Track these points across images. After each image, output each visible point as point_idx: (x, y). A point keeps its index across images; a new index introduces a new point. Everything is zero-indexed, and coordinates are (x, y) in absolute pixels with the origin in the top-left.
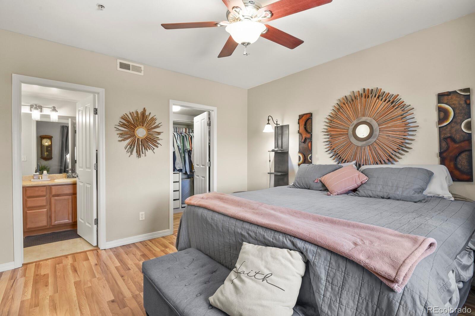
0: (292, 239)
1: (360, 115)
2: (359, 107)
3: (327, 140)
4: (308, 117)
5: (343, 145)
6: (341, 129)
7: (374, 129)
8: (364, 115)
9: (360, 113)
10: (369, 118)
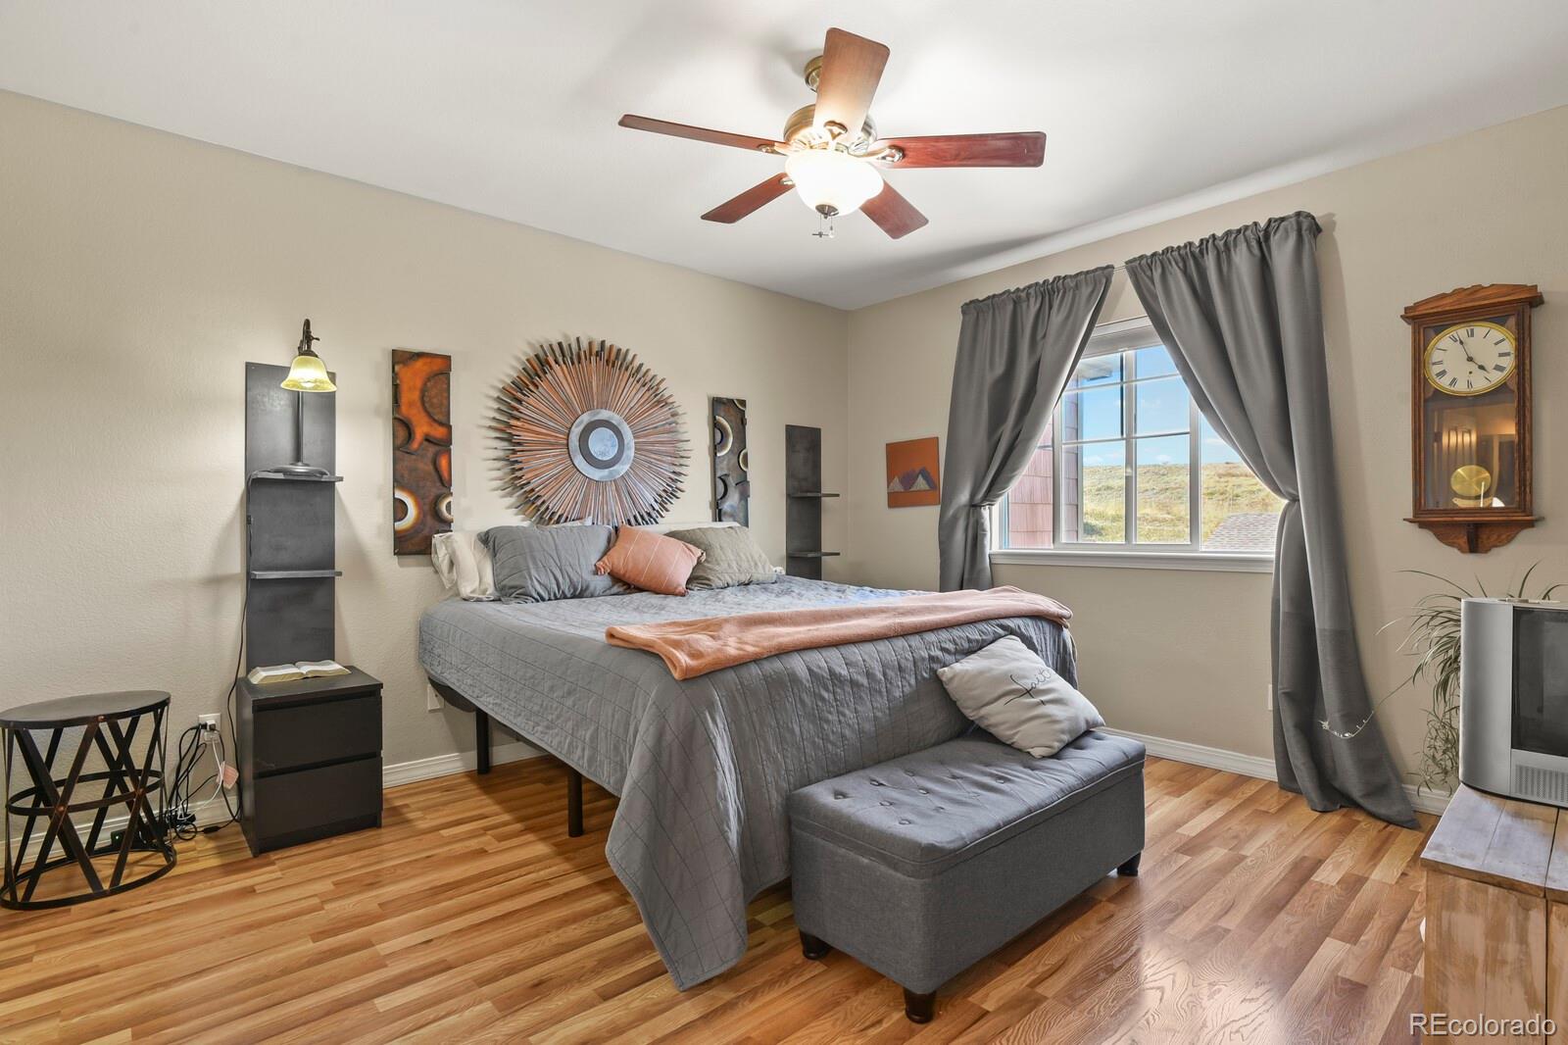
0: (997, 622)
1: (595, 404)
2: (594, 384)
3: (501, 454)
4: (437, 366)
5: (552, 476)
6: (548, 428)
7: (626, 442)
8: (605, 405)
9: (595, 397)
10: (617, 417)
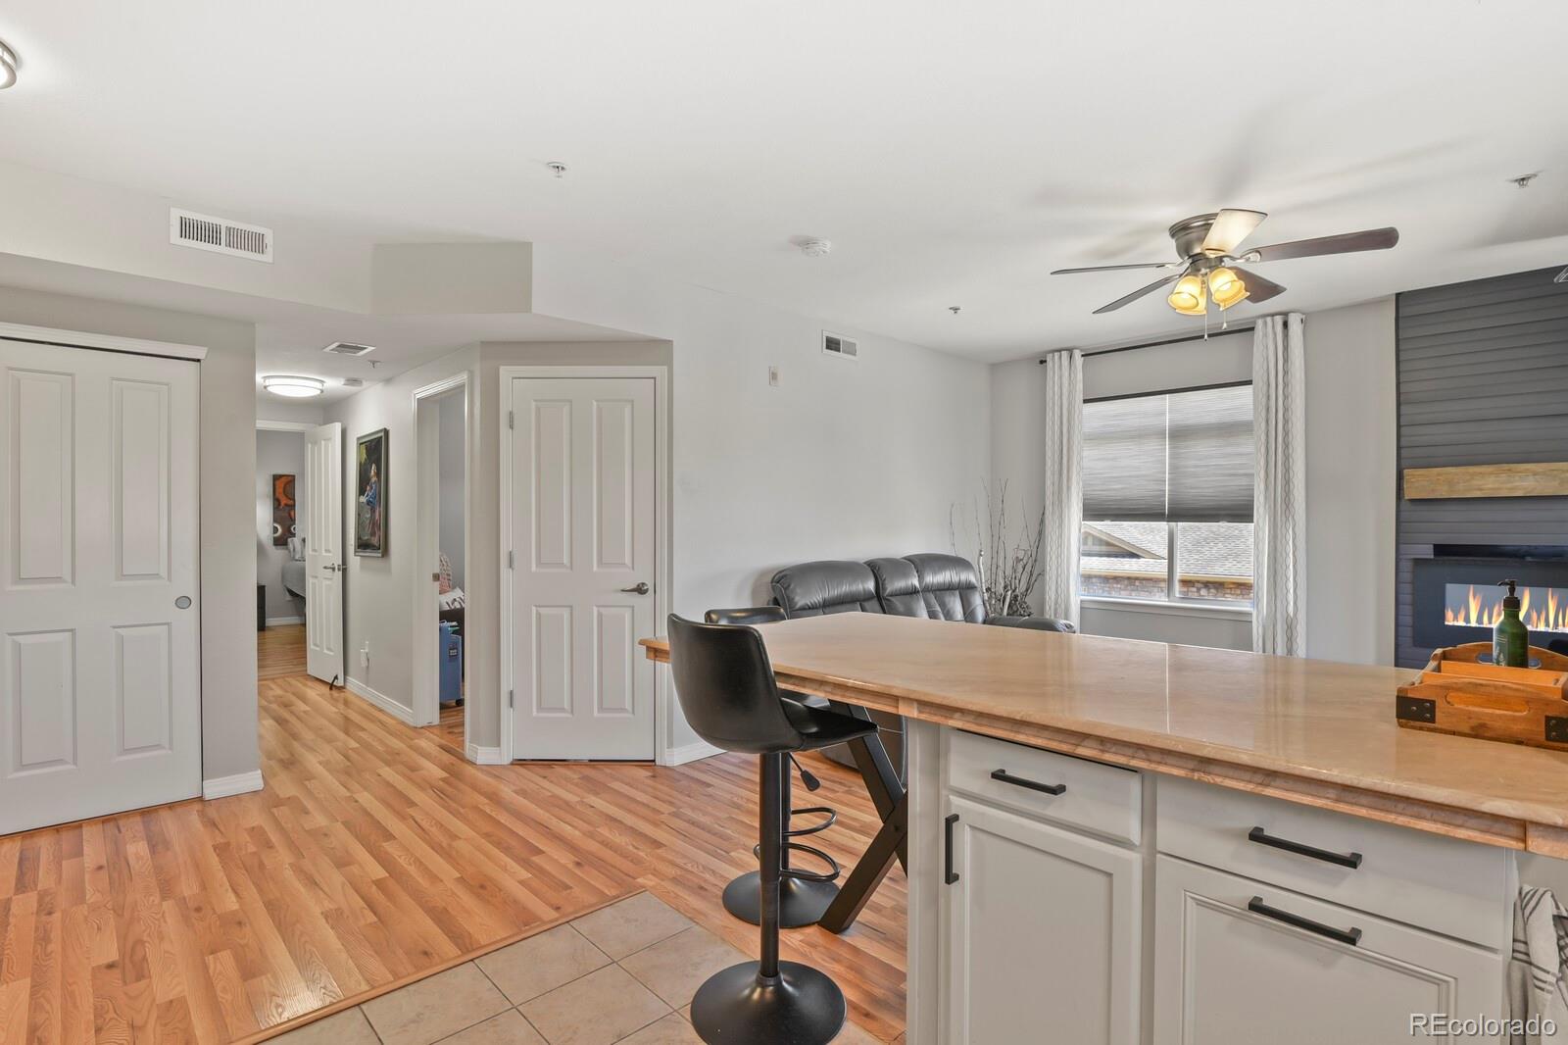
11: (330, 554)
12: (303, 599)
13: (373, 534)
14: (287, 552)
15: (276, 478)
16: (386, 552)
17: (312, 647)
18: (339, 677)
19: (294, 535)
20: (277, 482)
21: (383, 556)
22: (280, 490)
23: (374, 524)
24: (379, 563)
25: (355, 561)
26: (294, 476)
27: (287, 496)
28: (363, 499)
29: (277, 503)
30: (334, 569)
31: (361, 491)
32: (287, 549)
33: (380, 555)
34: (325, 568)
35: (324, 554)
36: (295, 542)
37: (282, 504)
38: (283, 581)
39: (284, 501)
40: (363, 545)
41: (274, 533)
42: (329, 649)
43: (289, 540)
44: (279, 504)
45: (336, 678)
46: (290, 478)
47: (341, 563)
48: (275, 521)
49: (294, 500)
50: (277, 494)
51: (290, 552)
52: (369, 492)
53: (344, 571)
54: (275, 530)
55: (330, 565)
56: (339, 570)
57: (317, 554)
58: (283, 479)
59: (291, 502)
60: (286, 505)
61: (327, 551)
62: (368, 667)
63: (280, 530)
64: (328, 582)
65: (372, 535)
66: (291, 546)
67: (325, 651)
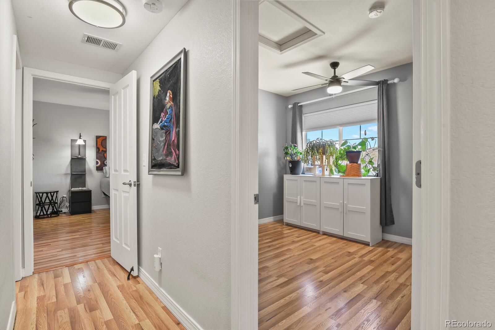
11: (128, 174)
12: (109, 197)
13: (169, 154)
14: (103, 173)
15: (98, 137)
16: (185, 172)
17: (114, 239)
18: (134, 269)
19: (106, 165)
20: (98, 140)
21: (183, 174)
22: (99, 143)
23: (169, 145)
24: (178, 182)
25: (147, 178)
26: (106, 137)
27: (103, 147)
28: (157, 126)
29: (98, 150)
30: (130, 185)
31: (155, 119)
32: (103, 172)
33: (180, 173)
34: (124, 184)
35: (123, 173)
36: (106, 169)
37: (101, 150)
38: (100, 188)
39: (101, 149)
40: (156, 165)
41: (97, 164)
42: (126, 244)
43: (104, 168)
44: (99, 150)
45: (132, 269)
46: (104, 138)
47: (136, 180)
48: (97, 158)
49: (106, 148)
50: (98, 146)
51: (104, 173)
52: (164, 118)
53: (138, 186)
54: (97, 163)
55: (127, 182)
56: (135, 185)
57: (117, 173)
58: (101, 138)
59: (104, 149)
60: (102, 151)
61: (126, 171)
62: (161, 270)
63: (99, 163)
64: (125, 194)
65: (167, 155)
66: (104, 171)
67: (124, 245)
